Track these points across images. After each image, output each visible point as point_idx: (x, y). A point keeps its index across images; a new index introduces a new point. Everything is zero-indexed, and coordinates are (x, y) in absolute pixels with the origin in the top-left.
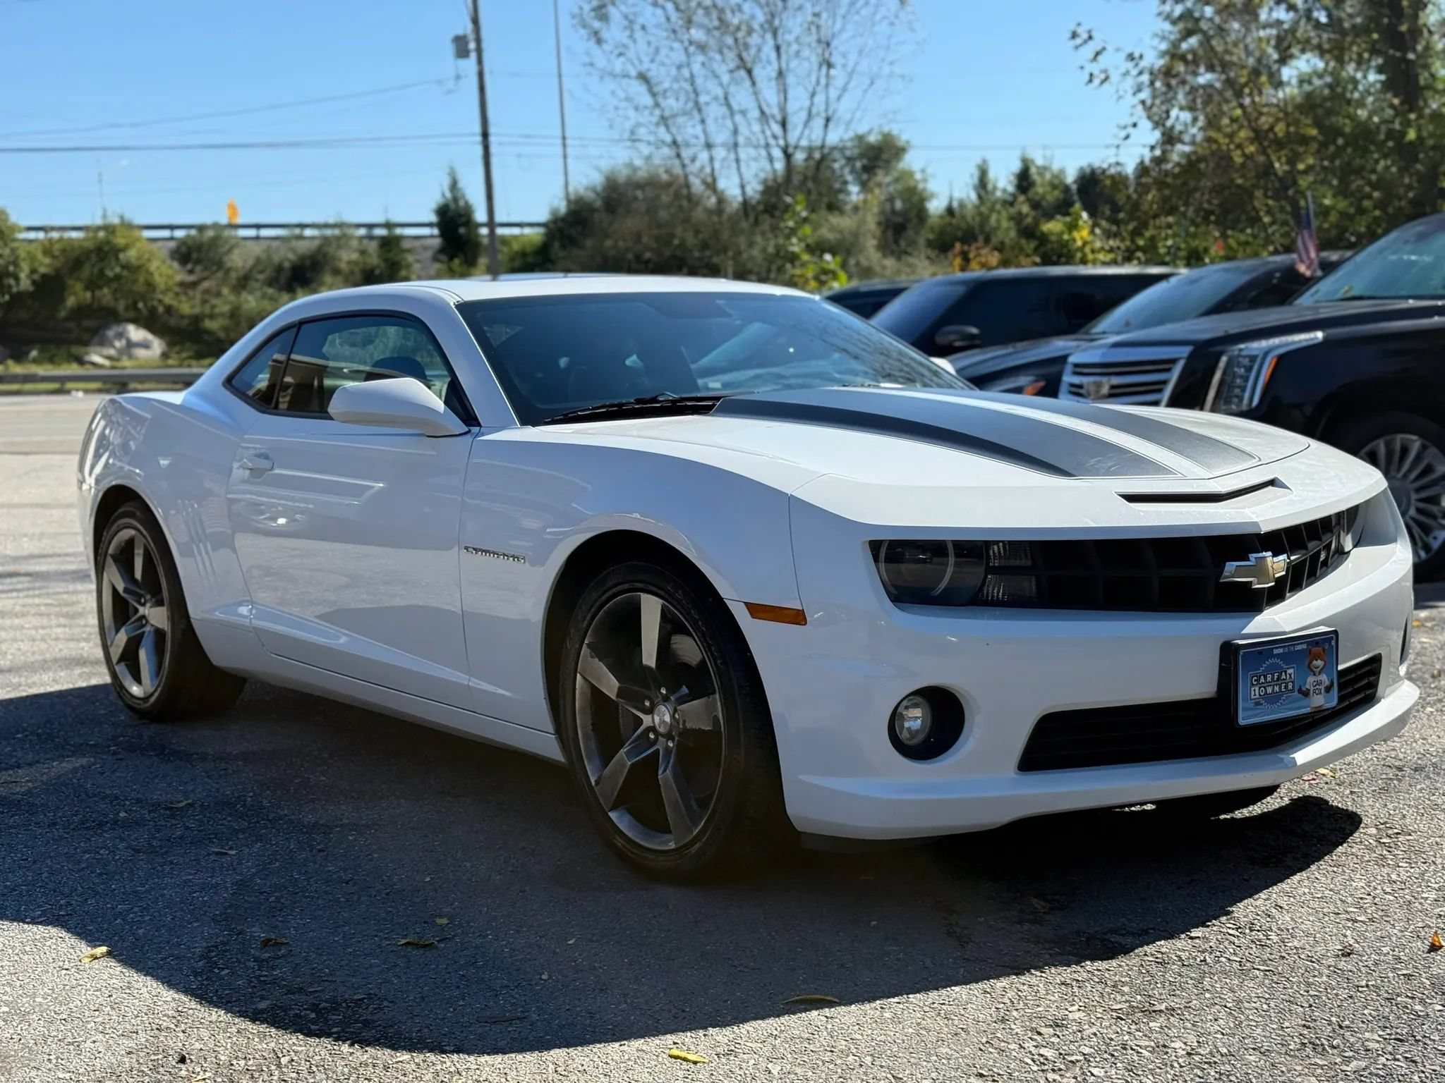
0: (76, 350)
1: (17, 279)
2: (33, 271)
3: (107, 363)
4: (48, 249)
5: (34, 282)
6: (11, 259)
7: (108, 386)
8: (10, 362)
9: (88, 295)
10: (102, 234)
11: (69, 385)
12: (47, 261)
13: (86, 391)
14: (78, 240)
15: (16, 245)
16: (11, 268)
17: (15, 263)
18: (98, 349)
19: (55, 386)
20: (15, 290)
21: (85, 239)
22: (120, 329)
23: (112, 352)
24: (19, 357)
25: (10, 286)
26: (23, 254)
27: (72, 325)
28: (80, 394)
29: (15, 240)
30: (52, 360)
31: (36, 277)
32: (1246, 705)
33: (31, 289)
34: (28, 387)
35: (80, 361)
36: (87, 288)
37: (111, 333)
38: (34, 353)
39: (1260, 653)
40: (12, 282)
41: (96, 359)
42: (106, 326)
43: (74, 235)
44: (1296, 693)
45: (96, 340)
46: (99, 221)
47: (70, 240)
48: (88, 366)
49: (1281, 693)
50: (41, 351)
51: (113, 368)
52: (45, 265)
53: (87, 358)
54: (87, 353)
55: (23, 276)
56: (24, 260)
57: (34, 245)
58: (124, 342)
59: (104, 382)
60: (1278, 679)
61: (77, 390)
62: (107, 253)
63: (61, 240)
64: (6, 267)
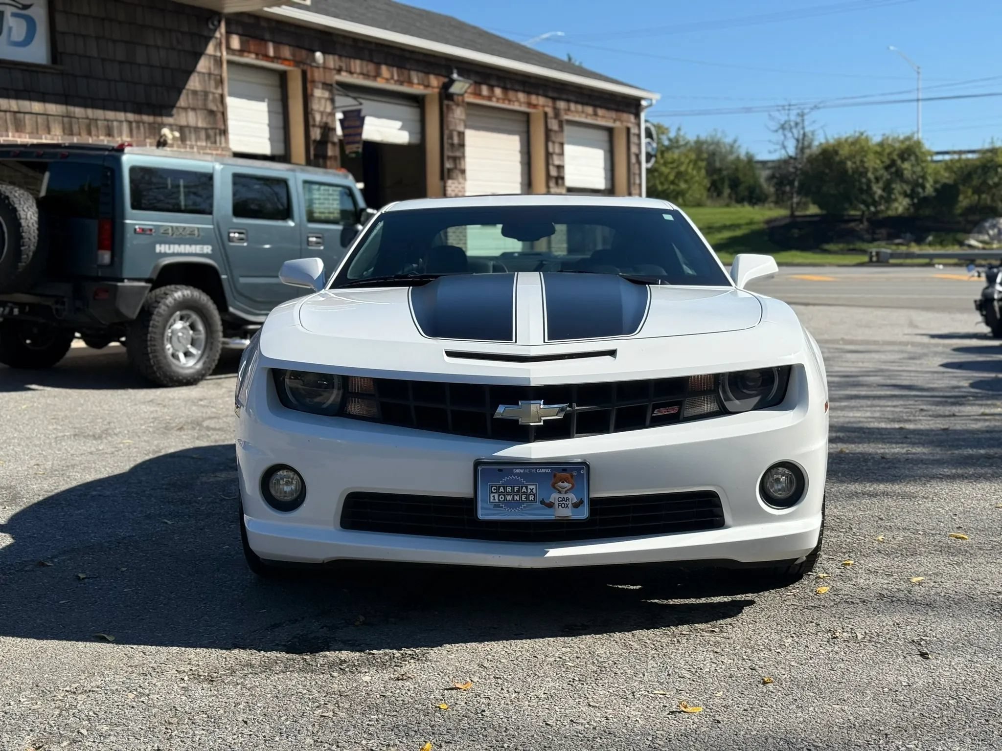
0: (960, 236)
1: (924, 187)
2: (936, 182)
3: (980, 245)
4: (948, 166)
5: (936, 190)
6: (921, 174)
7: (962, 261)
8: (913, 244)
9: (976, 197)
10: (989, 155)
11: (936, 261)
12: (947, 175)
13: (945, 265)
14: (972, 160)
15: (924, 165)
16: (920, 181)
17: (924, 177)
18: (976, 235)
19: (926, 261)
20: (922, 195)
21: (977, 159)
22: (994, 222)
23: (986, 238)
24: (920, 241)
25: (919, 193)
26: (930, 171)
27: (961, 219)
28: (941, 267)
29: (925, 161)
30: (942, 243)
31: (938, 186)
32: (485, 505)
33: (934, 194)
34: (909, 261)
35: (961, 244)
36: (974, 193)
37: (987, 224)
38: (930, 238)
39: (500, 470)
40: (920, 190)
41: (973, 242)
42: (985, 220)
43: (970, 156)
44: (538, 504)
45: (976, 229)
46: (987, 146)
47: (968, 160)
48: (965, 248)
49: (521, 502)
50: (935, 237)
51: (984, 249)
52: (946, 177)
53: (967, 242)
54: (968, 239)
55: (928, 186)
56: (930, 174)
57: (939, 164)
58: (996, 231)
59: (960, 259)
60: (518, 491)
61: (939, 264)
62: (989, 168)
63: (959, 160)
64: (917, 180)
